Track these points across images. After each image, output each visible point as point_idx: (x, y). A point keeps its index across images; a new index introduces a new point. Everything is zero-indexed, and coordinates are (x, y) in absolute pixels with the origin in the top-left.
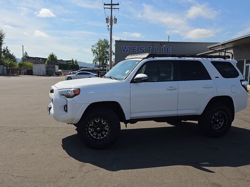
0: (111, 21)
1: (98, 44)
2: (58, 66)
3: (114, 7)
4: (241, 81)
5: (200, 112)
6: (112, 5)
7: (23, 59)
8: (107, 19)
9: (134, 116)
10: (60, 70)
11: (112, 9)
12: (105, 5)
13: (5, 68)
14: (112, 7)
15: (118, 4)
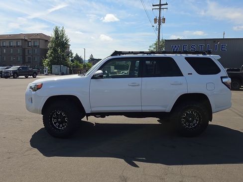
0: (160, 21)
1: (156, 44)
2: (113, 67)
3: (162, 7)
4: (222, 78)
5: (168, 109)
6: (160, 5)
7: (89, 61)
8: (155, 20)
9: (95, 109)
10: (116, 71)
11: (160, 9)
12: (153, 6)
13: (68, 68)
14: (160, 7)
15: (167, 4)
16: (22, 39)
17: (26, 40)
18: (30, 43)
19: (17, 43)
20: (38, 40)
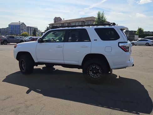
4: (119, 43)
16: (82, 21)
17: (84, 21)
18: (86, 23)
19: (79, 23)
20: (90, 21)
